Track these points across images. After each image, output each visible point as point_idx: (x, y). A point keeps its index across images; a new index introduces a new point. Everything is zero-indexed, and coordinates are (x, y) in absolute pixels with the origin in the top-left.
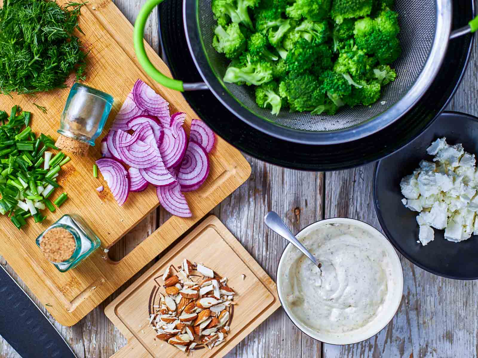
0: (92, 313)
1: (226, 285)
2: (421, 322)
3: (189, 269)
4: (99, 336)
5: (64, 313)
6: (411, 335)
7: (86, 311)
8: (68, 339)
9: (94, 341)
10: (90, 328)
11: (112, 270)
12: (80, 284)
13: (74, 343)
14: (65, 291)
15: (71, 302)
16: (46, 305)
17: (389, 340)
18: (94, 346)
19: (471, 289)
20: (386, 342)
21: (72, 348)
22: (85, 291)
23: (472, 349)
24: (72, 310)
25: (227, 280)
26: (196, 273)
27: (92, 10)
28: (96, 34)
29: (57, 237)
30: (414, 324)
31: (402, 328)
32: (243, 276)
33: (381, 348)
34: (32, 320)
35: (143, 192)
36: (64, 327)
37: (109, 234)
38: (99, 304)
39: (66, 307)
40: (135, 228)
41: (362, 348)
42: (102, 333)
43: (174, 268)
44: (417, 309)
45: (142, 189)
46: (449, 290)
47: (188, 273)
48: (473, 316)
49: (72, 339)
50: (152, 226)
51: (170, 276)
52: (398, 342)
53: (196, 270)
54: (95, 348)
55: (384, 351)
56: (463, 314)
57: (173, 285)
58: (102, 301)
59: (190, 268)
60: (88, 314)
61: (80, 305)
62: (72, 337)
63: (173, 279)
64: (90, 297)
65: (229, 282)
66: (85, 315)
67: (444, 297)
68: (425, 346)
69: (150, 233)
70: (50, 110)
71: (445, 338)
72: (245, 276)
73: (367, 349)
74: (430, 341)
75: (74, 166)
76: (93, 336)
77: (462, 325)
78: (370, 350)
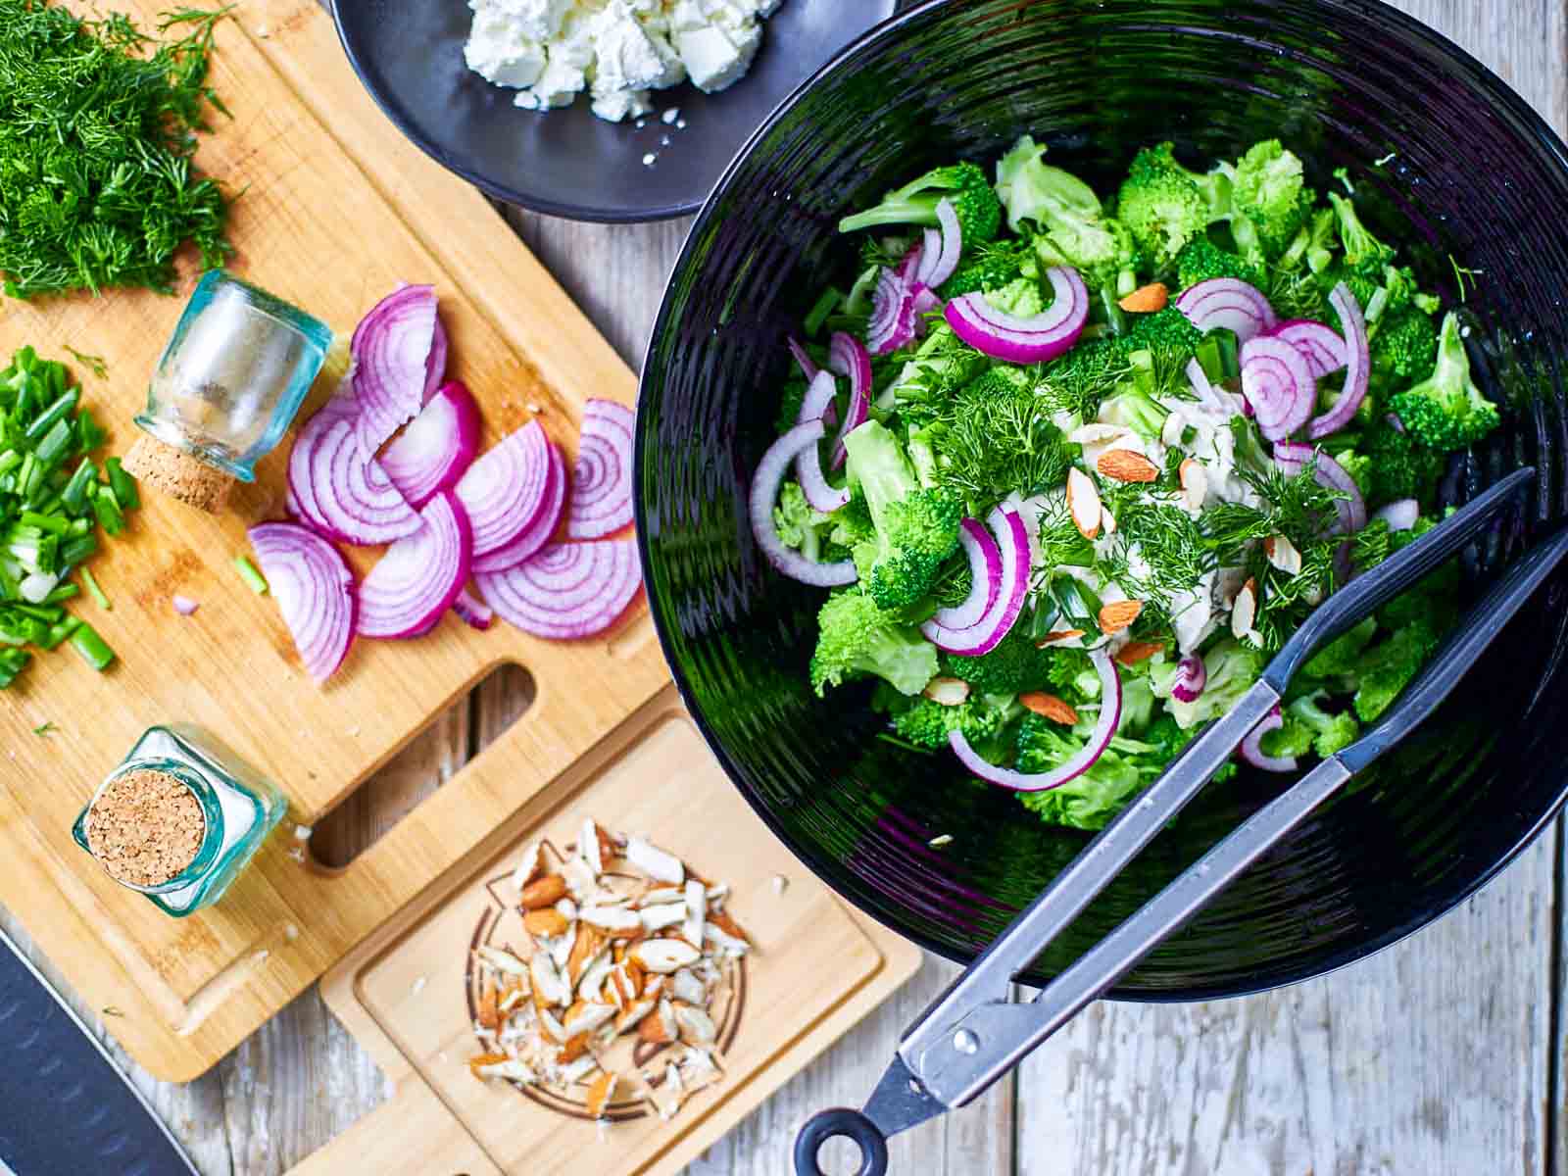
0: (255, 1038)
1: (722, 909)
2: (1341, 1067)
3: (602, 854)
4: (277, 1113)
5: (164, 1037)
6: (1306, 1113)
7: (235, 1034)
8: (176, 1123)
9: (262, 1132)
10: (249, 1090)
11: (322, 894)
12: (216, 942)
13: (197, 1137)
14: (165, 965)
15: (186, 1003)
16: (106, 1011)
17: (1235, 1128)
18: (264, 1147)
19: (1506, 959)
20: (1225, 1135)
21: (189, 1155)
22: (232, 963)
23: (1508, 1159)
24: (189, 1027)
25: (729, 893)
26: (625, 867)
27: (258, 41)
28: (271, 116)
29: (137, 803)
30: (1318, 1075)
31: (1278, 1090)
32: (778, 882)
33: (1207, 1152)
34: (58, 1063)
35: (424, 639)
36: (163, 1086)
37: (313, 776)
38: (278, 1007)
39: (172, 1017)
40: (397, 756)
41: (1146, 1156)
42: (290, 1104)
43: (553, 849)
44: (1327, 1026)
45: (423, 630)
46: (1433, 964)
47: (598, 868)
48: (1513, 1049)
49: (189, 1126)
50: (454, 750)
51: (538, 874)
52: (1264, 1135)
53: (624, 857)
54: (264, 1156)
55: (1218, 1162)
56: (1480, 1043)
57: (549, 904)
58: (287, 998)
59: (607, 849)
60: (242, 1043)
61: (217, 1014)
62: (188, 1118)
63: (546, 888)
64: (248, 985)
65: (734, 899)
66: (232, 1046)
67: (1418, 988)
68: (1352, 1149)
69: (447, 773)
70: (118, 369)
71: (1420, 1122)
72: (786, 883)
73: (1163, 1157)
74: (1370, 1132)
75: (197, 550)
76: (260, 1114)
77: (1475, 1079)
78: (1172, 1161)
